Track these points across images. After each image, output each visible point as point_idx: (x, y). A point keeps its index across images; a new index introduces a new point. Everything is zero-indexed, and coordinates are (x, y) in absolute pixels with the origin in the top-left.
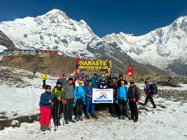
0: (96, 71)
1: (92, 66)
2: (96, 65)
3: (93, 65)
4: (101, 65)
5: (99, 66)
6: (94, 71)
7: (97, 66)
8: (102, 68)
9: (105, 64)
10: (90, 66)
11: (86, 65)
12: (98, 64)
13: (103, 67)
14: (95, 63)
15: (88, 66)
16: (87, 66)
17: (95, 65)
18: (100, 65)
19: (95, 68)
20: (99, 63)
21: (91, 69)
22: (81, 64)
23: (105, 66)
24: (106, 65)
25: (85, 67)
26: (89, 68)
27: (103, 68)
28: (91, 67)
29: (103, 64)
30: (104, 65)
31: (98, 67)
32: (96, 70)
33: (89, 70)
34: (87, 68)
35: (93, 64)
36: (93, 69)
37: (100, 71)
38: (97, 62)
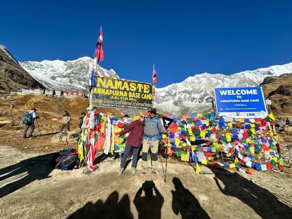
0: (130, 101)
1: (122, 90)
2: (131, 90)
3: (125, 89)
4: (140, 91)
5: (135, 92)
6: (127, 101)
7: (132, 92)
8: (141, 96)
9: (147, 90)
10: (119, 90)
11: (109, 88)
12: (135, 89)
13: (143, 96)
14: (130, 87)
15: (114, 90)
16: (112, 90)
17: (128, 89)
18: (137, 91)
19: (128, 95)
20: (136, 87)
21: (120, 97)
22: (100, 84)
23: (147, 94)
24: (148, 92)
25: (107, 90)
26: (117, 94)
27: (143, 98)
28: (121, 93)
29: (142, 90)
30: (145, 91)
32: (130, 99)
33: (116, 98)
34: (112, 94)
35: (124, 87)
36: (125, 97)
37: (137, 102)
38: (133, 85)
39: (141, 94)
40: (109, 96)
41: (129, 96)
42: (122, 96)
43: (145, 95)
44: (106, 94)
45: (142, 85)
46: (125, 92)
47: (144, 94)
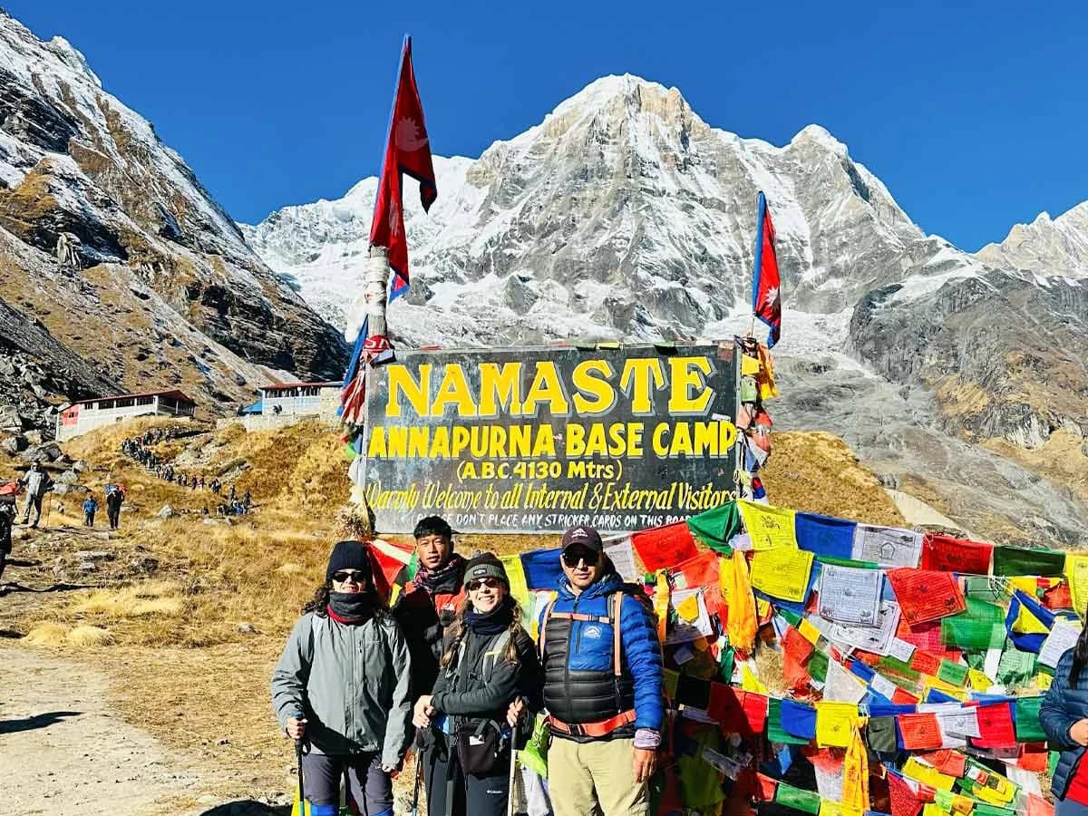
0: (576, 484)
1: (523, 422)
2: (583, 407)
3: (543, 408)
4: (641, 405)
5: (608, 420)
6: (554, 485)
7: (587, 423)
8: (646, 443)
9: (695, 394)
10: (504, 420)
11: (453, 419)
12: (606, 399)
13: (667, 440)
14: (571, 389)
15: (481, 423)
16: (468, 425)
17: (559, 408)
18: (622, 412)
19: (560, 448)
20: (615, 383)
21: (513, 464)
22: (403, 400)
23: (692, 420)
24: (701, 406)
25: (442, 432)
26: (496, 448)
27: (661, 452)
28: (520, 437)
29: (661, 397)
30: (679, 404)
31: (598, 429)
32: (576, 469)
33: (488, 470)
34: (465, 454)
35: (536, 394)
36: (543, 457)
37: (619, 487)
38: (593, 374)
39: (650, 424)
40: (452, 465)
41: (570, 452)
42: (525, 453)
43: (682, 429)
44: (433, 455)
45: (655, 363)
46: (546, 430)
47: (672, 422)
